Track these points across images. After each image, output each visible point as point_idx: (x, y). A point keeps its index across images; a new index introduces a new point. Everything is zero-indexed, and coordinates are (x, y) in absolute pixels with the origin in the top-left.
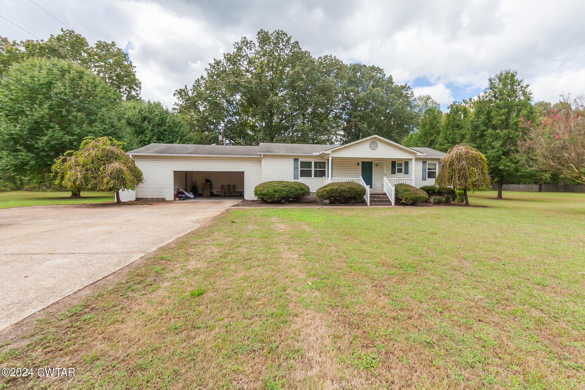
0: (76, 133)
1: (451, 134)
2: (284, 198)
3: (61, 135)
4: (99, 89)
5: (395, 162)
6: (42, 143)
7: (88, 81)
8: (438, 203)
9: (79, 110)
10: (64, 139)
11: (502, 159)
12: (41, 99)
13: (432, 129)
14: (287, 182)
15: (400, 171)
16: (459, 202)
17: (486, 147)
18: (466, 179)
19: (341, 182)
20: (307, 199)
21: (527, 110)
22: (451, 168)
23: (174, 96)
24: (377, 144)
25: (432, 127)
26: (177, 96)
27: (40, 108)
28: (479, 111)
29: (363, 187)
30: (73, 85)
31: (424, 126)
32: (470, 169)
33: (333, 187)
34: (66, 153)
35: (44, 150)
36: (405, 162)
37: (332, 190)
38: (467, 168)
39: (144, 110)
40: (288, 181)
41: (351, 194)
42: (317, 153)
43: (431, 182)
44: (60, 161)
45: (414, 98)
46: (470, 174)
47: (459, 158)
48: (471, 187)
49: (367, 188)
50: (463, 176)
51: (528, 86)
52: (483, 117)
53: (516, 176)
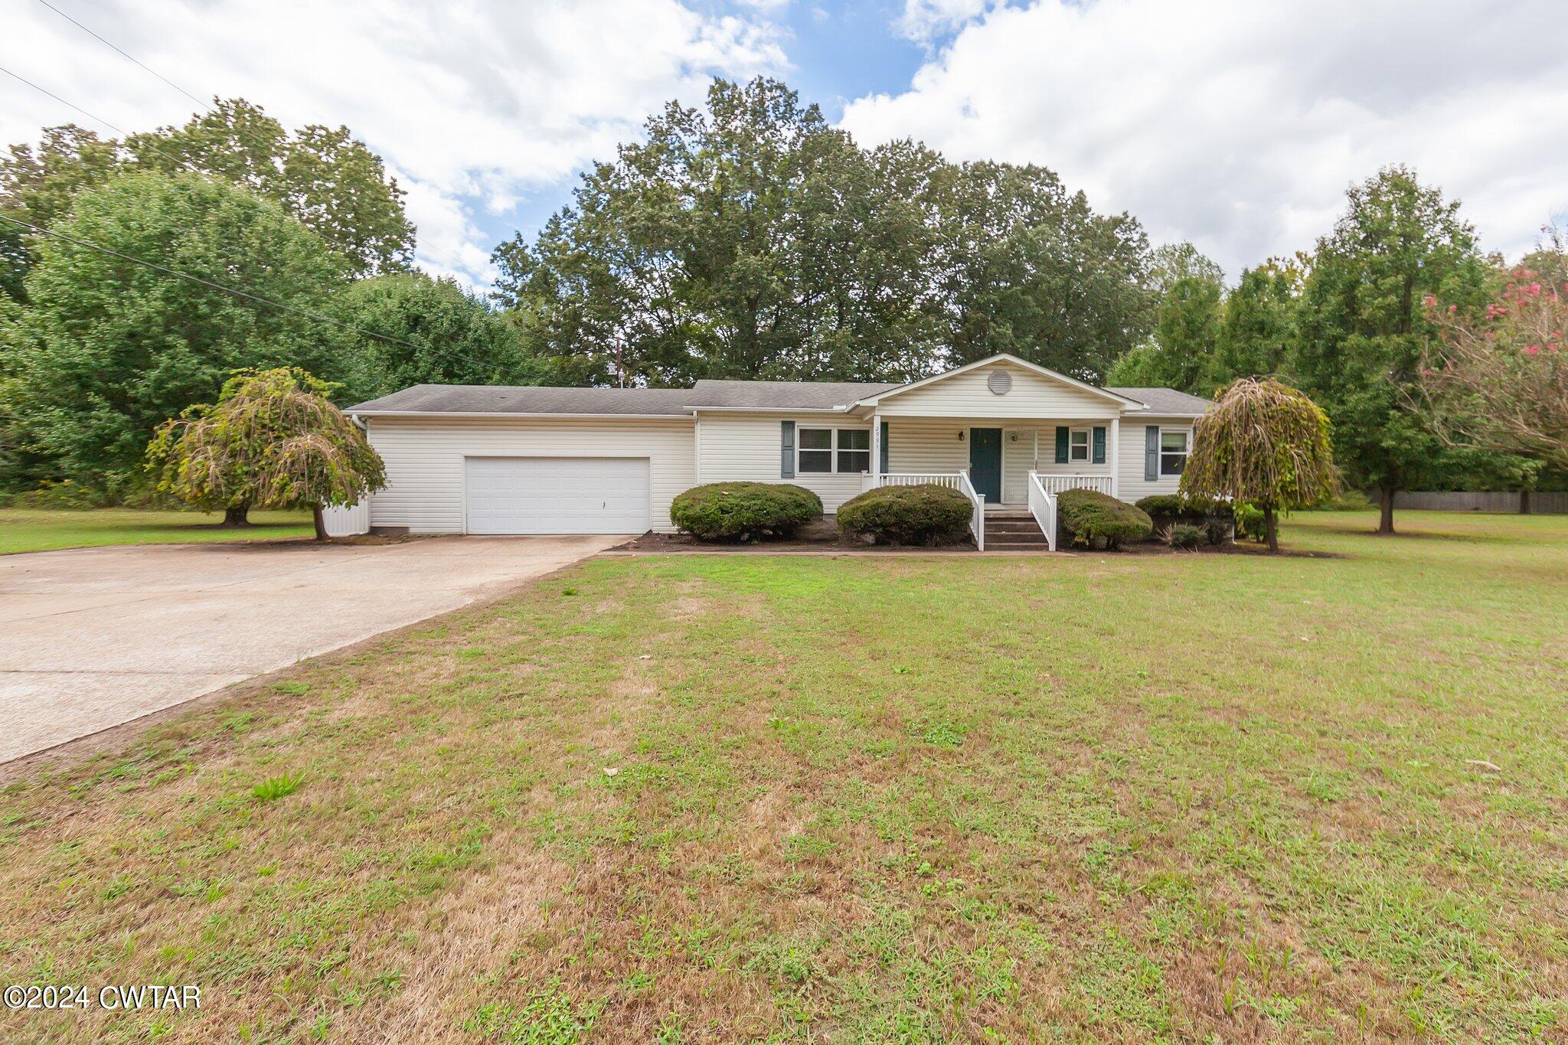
0: (230, 359)
1: (1243, 351)
2: (745, 529)
3: (193, 364)
4: (290, 247)
5: (1066, 429)
6: (146, 386)
7: (266, 228)
8: (1186, 545)
9: (240, 302)
10: (199, 375)
11: (1388, 419)
12: (142, 276)
13: (1193, 338)
14: (761, 484)
15: (1080, 454)
16: (1258, 542)
17: (1344, 386)
18: (1265, 478)
19: (907, 486)
20: (818, 532)
21: (1459, 276)
22: (1223, 445)
23: (492, 261)
24: (1009, 378)
25: (1192, 330)
26: (500, 263)
27: (142, 297)
28: (1322, 284)
29: (965, 498)
30: (226, 238)
31: (1169, 329)
32: (1277, 449)
33: (882, 499)
34: (188, 410)
35: (149, 405)
36: (1096, 429)
37: (878, 505)
38: (1268, 445)
39: (413, 300)
40: (764, 482)
41: (931, 519)
42: (844, 407)
43: (1169, 486)
44: (168, 430)
45: (1148, 251)
46: (1276, 462)
47: (1247, 416)
48: (1280, 499)
49: (978, 500)
50: (1256, 467)
51: (1455, 206)
52: (1333, 300)
53: (1433, 468)
